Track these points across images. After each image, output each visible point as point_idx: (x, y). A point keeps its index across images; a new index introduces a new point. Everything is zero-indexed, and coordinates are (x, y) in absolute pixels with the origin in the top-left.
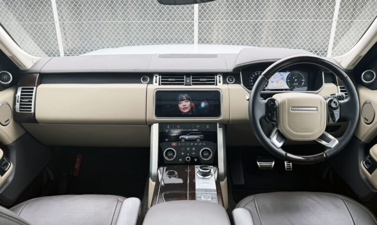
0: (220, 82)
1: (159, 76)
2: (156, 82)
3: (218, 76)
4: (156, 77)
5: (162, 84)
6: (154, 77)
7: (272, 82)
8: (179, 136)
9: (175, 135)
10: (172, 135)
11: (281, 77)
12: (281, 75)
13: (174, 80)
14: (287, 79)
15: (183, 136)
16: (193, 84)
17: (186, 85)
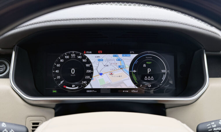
7: (101, 74)
11: (119, 63)
12: (119, 60)
14: (130, 69)
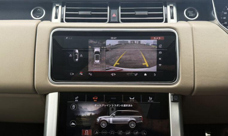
0: (172, 18)
1: (63, 6)
2: (56, 18)
3: (168, 7)
4: (57, 7)
5: (67, 21)
6: (54, 9)
8: (97, 116)
9: (89, 114)
10: (83, 115)
13: (88, 13)
15: (103, 118)
16: (123, 21)
17: (109, 22)
